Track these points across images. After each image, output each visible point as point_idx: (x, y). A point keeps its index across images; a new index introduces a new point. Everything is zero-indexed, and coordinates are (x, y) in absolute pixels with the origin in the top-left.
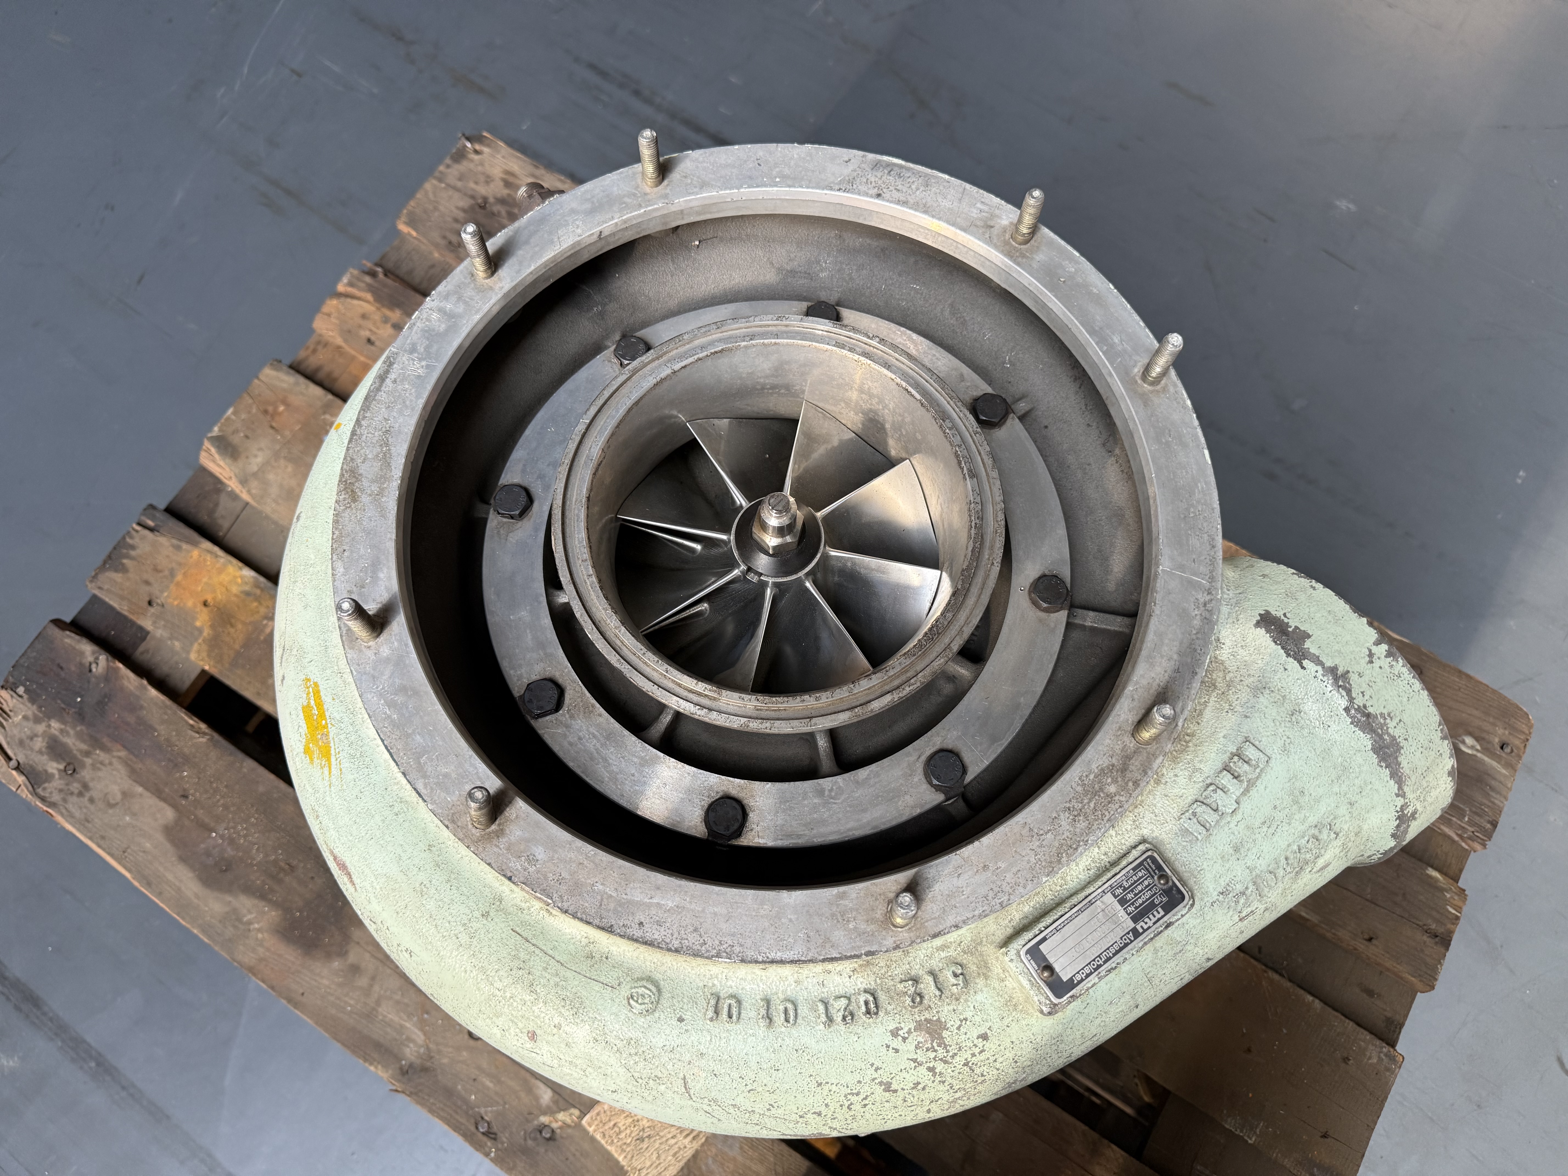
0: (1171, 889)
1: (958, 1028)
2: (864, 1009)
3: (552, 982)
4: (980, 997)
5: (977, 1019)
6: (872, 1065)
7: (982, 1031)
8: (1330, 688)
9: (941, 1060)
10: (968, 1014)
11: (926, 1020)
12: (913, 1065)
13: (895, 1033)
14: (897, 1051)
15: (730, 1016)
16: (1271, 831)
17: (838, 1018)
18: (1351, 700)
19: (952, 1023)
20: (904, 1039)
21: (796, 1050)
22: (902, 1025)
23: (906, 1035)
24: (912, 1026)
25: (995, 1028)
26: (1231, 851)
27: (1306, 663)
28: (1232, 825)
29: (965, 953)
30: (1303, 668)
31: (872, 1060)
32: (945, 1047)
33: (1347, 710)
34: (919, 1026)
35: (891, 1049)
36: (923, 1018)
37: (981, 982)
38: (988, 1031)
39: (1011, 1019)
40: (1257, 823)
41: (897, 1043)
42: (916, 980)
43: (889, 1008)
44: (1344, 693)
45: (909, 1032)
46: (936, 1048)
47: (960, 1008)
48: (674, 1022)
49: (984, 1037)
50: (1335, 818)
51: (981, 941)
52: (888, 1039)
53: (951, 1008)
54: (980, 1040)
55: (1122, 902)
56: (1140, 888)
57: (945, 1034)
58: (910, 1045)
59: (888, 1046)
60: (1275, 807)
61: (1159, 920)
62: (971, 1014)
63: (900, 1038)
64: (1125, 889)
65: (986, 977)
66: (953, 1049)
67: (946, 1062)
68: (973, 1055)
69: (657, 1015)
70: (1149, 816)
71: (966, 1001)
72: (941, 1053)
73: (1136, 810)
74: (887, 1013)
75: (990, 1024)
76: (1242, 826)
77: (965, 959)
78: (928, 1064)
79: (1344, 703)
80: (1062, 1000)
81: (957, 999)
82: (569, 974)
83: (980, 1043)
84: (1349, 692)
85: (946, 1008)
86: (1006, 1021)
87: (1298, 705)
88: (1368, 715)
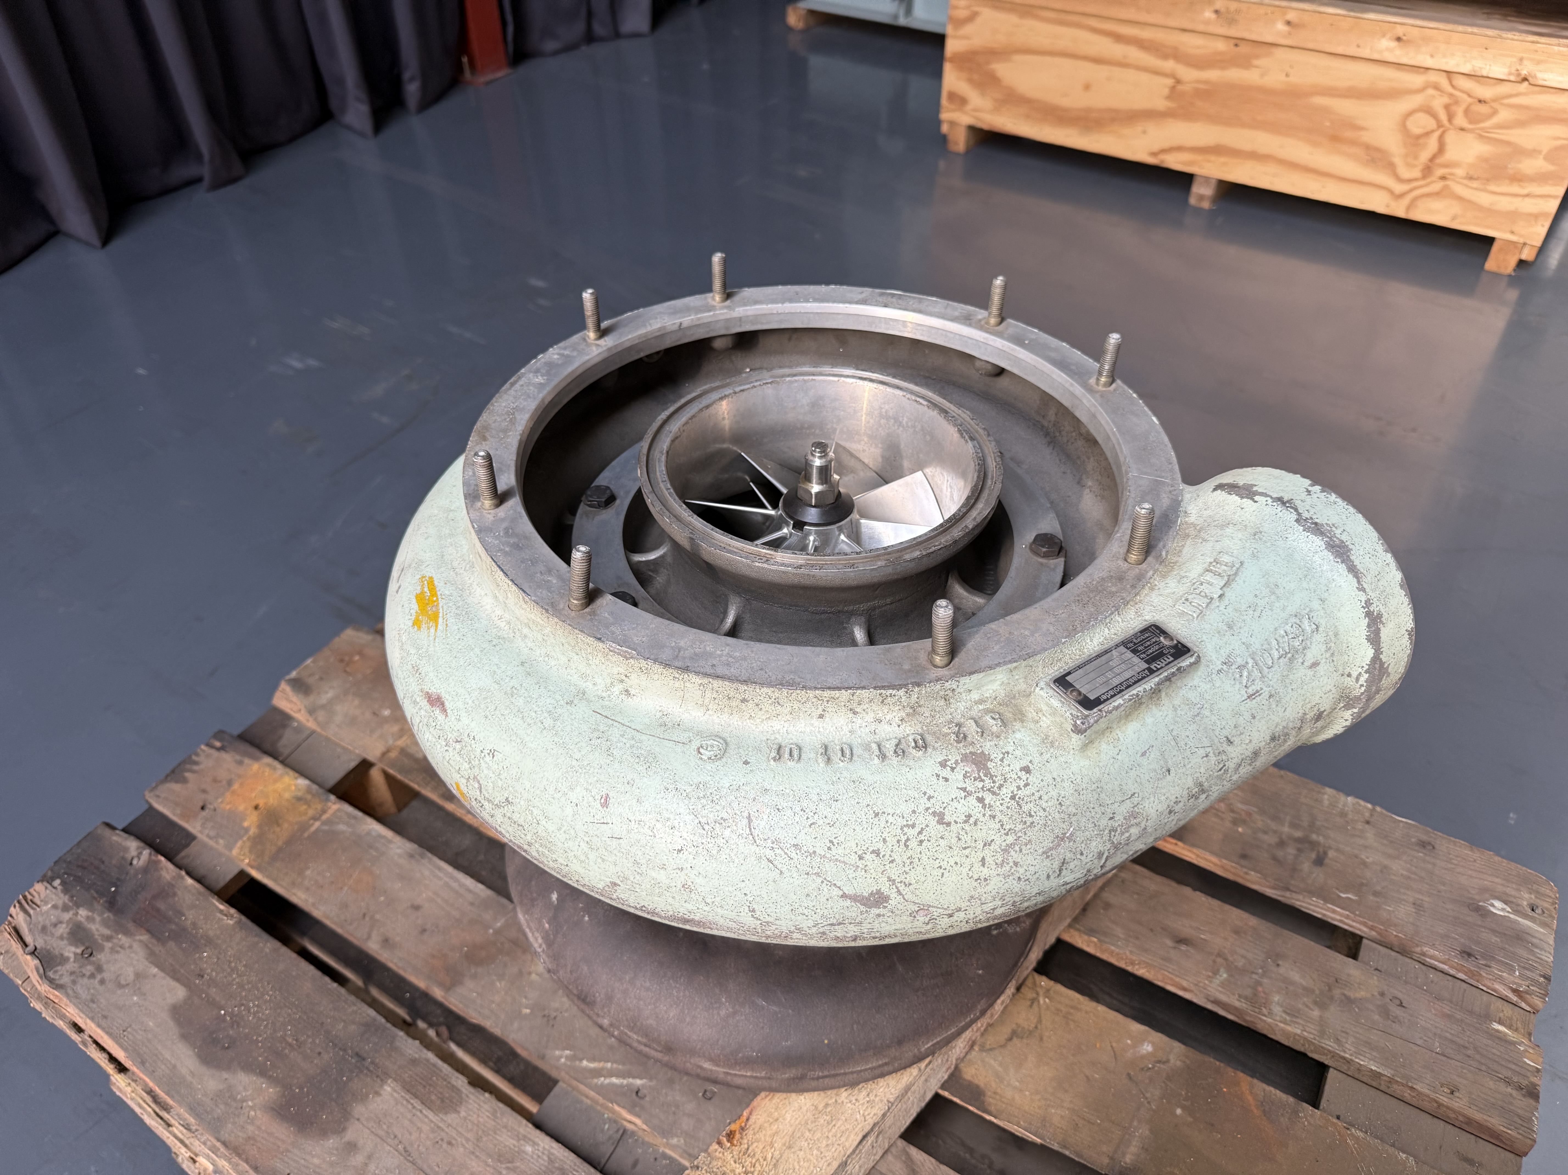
0: (1177, 645)
1: (1002, 760)
2: (913, 744)
3: (628, 745)
4: (1018, 735)
5: (1018, 753)
6: (925, 793)
7: (1024, 763)
8: (1280, 509)
9: (989, 790)
10: (1010, 748)
11: (971, 753)
12: (963, 794)
13: (943, 764)
14: (947, 780)
15: (791, 754)
16: (1257, 614)
17: (890, 753)
18: (1299, 514)
19: (995, 755)
20: (953, 769)
21: (854, 782)
22: (950, 757)
23: (954, 766)
24: (959, 758)
25: (1036, 761)
26: (1225, 628)
27: (1256, 498)
28: (1222, 608)
29: (1001, 705)
30: (1256, 502)
31: (924, 789)
32: (991, 777)
33: (1297, 521)
34: (965, 758)
35: (941, 778)
36: (968, 751)
37: (1018, 725)
38: (1030, 765)
39: (1049, 755)
40: (1244, 607)
41: (946, 772)
42: (959, 725)
43: (936, 745)
44: (1292, 510)
45: (956, 762)
46: (983, 778)
47: (1001, 743)
48: (740, 764)
49: (1027, 770)
50: (1311, 611)
51: (1015, 696)
52: (938, 769)
53: (992, 743)
54: (1024, 773)
55: (1135, 651)
56: (1148, 643)
57: (990, 765)
58: (958, 775)
59: (938, 776)
60: (1256, 596)
61: (1170, 663)
62: (1012, 748)
63: (949, 768)
64: (1135, 644)
65: (1022, 721)
66: (999, 780)
67: (994, 793)
68: (1019, 788)
69: (724, 760)
70: (1148, 608)
71: (1006, 738)
72: (988, 782)
73: (1137, 606)
74: (934, 749)
75: (1030, 758)
76: (1230, 609)
77: (1002, 709)
78: (977, 794)
79: (1294, 516)
80: (1092, 712)
81: (998, 737)
82: (644, 737)
83: (1023, 775)
84: (1296, 510)
85: (988, 744)
86: (1046, 756)
87: (1258, 528)
88: (1316, 524)
